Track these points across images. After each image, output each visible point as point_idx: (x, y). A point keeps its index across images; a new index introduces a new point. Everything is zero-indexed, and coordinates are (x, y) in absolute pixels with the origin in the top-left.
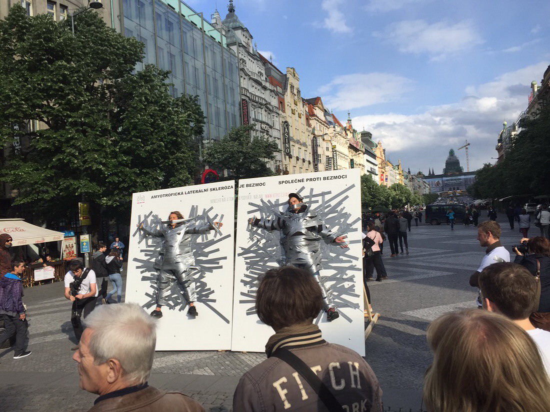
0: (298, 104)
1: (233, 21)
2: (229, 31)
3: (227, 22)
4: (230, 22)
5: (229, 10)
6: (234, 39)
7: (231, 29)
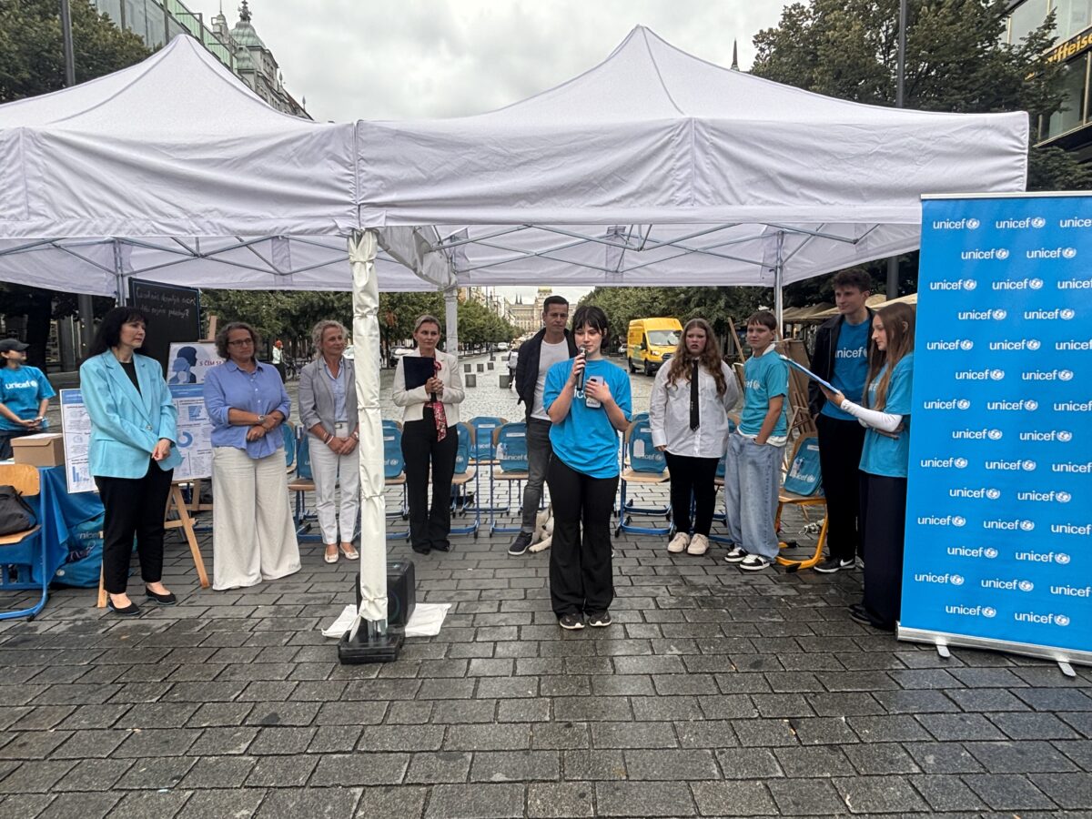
1: (249, 36)
2: (241, 49)
3: (237, 35)
4: (243, 36)
5: (241, 16)
6: (250, 64)
7: (244, 47)
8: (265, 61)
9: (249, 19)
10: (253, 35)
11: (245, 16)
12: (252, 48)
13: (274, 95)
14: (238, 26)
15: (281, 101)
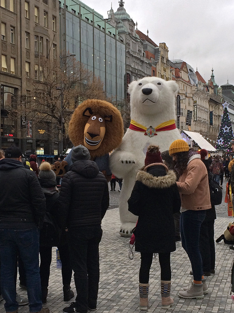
0: (167, 70)
1: (123, 14)
2: (119, 22)
3: (118, 14)
4: (120, 14)
5: (120, 5)
6: (123, 29)
7: (121, 21)
8: (129, 24)
9: (123, 5)
10: (125, 13)
11: (121, 5)
12: (124, 20)
13: (133, 39)
14: (118, 10)
15: (136, 41)
